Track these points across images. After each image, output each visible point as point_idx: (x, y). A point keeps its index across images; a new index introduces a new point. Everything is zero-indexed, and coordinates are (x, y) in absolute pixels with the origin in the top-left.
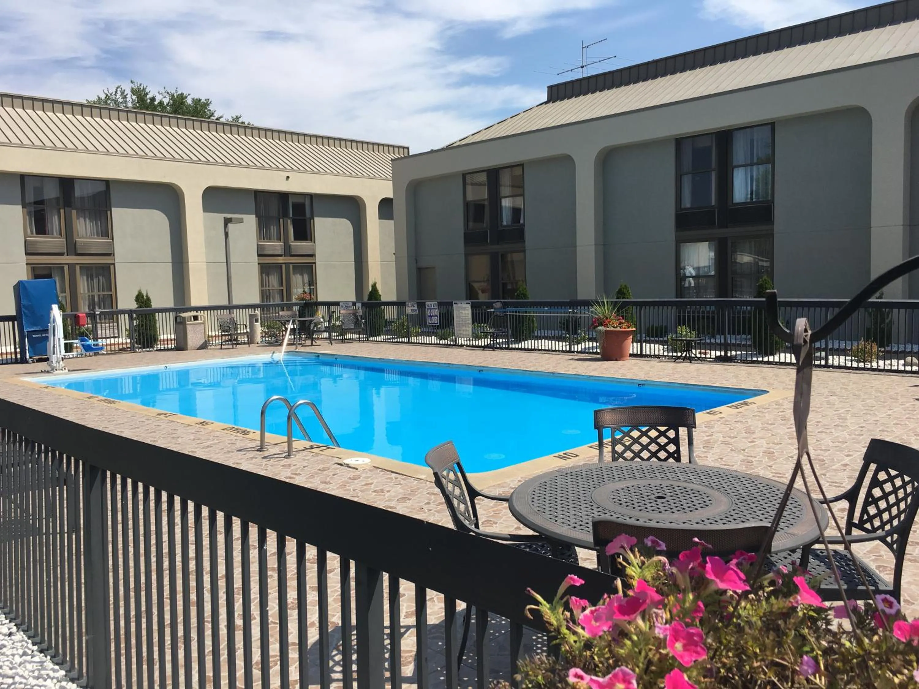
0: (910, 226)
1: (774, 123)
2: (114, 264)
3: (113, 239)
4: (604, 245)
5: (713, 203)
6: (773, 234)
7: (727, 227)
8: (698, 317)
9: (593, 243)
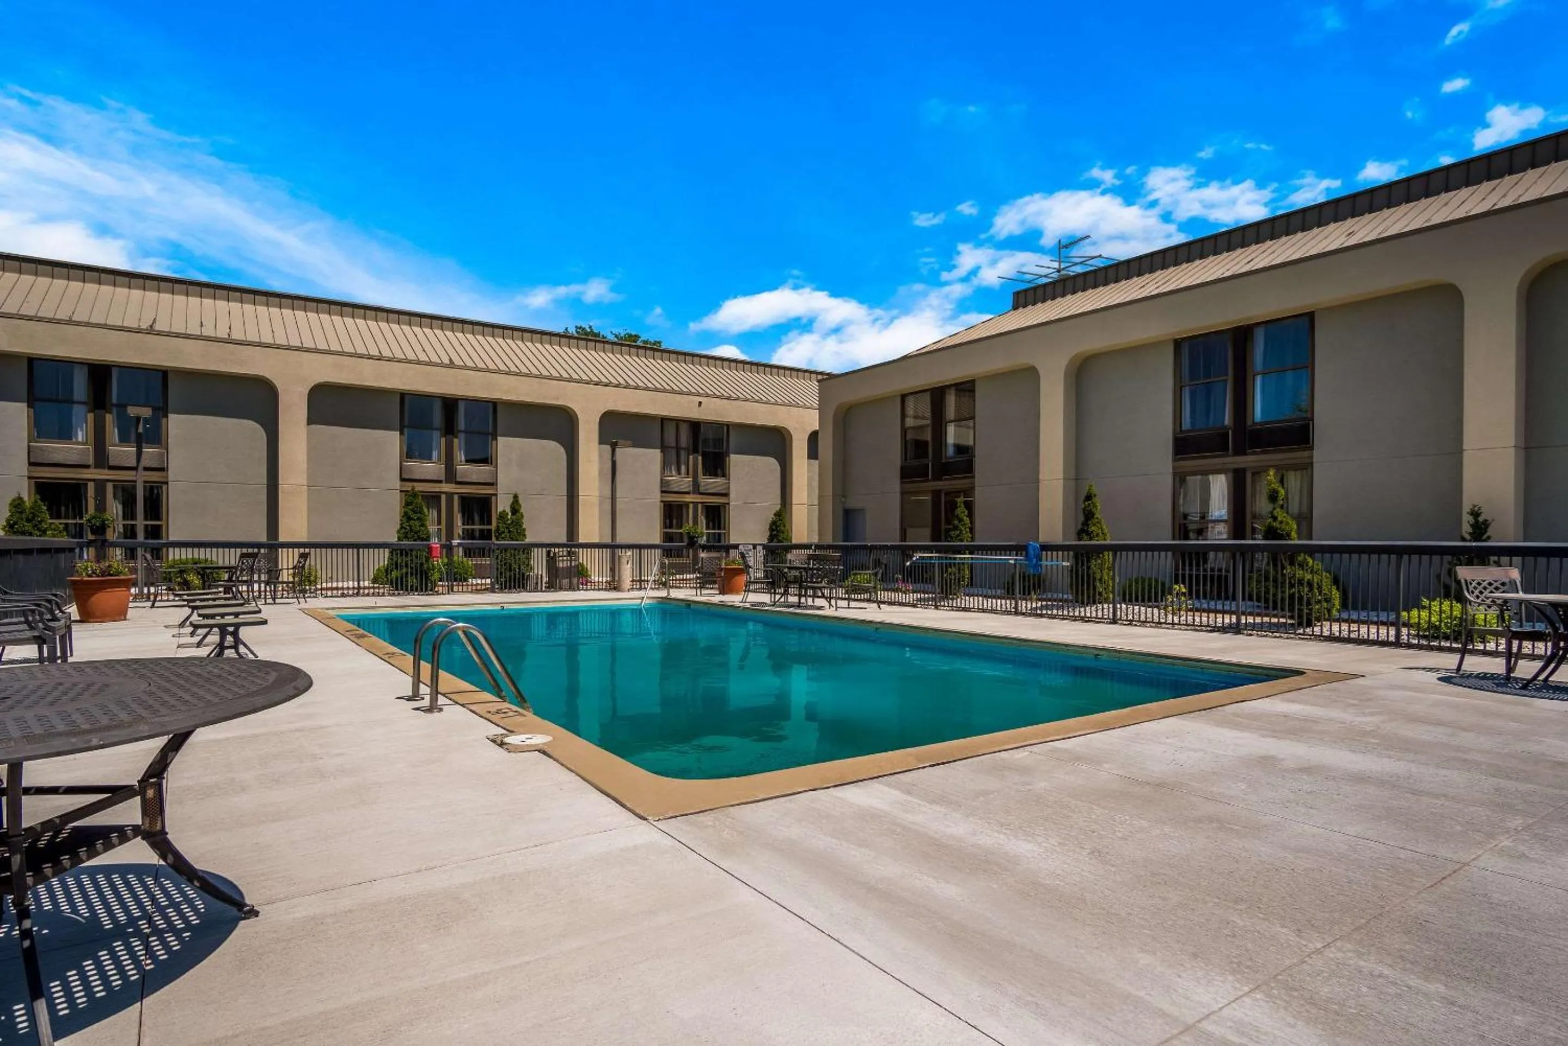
0: (1526, 448)
1: (1313, 312)
2: (496, 495)
3: (496, 467)
4: (1076, 479)
5: (1226, 422)
6: (1312, 464)
7: (1245, 454)
8: (1205, 577)
9: (1061, 476)
